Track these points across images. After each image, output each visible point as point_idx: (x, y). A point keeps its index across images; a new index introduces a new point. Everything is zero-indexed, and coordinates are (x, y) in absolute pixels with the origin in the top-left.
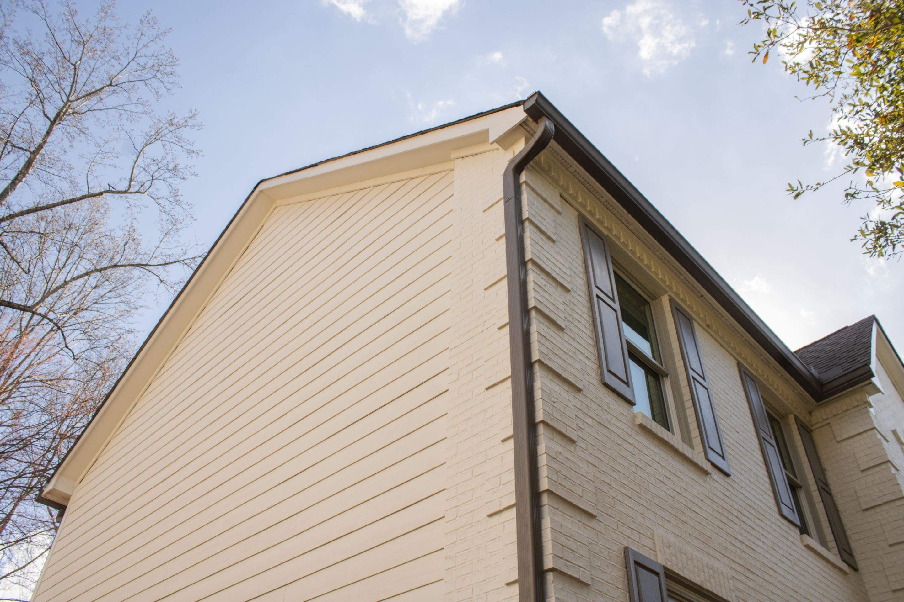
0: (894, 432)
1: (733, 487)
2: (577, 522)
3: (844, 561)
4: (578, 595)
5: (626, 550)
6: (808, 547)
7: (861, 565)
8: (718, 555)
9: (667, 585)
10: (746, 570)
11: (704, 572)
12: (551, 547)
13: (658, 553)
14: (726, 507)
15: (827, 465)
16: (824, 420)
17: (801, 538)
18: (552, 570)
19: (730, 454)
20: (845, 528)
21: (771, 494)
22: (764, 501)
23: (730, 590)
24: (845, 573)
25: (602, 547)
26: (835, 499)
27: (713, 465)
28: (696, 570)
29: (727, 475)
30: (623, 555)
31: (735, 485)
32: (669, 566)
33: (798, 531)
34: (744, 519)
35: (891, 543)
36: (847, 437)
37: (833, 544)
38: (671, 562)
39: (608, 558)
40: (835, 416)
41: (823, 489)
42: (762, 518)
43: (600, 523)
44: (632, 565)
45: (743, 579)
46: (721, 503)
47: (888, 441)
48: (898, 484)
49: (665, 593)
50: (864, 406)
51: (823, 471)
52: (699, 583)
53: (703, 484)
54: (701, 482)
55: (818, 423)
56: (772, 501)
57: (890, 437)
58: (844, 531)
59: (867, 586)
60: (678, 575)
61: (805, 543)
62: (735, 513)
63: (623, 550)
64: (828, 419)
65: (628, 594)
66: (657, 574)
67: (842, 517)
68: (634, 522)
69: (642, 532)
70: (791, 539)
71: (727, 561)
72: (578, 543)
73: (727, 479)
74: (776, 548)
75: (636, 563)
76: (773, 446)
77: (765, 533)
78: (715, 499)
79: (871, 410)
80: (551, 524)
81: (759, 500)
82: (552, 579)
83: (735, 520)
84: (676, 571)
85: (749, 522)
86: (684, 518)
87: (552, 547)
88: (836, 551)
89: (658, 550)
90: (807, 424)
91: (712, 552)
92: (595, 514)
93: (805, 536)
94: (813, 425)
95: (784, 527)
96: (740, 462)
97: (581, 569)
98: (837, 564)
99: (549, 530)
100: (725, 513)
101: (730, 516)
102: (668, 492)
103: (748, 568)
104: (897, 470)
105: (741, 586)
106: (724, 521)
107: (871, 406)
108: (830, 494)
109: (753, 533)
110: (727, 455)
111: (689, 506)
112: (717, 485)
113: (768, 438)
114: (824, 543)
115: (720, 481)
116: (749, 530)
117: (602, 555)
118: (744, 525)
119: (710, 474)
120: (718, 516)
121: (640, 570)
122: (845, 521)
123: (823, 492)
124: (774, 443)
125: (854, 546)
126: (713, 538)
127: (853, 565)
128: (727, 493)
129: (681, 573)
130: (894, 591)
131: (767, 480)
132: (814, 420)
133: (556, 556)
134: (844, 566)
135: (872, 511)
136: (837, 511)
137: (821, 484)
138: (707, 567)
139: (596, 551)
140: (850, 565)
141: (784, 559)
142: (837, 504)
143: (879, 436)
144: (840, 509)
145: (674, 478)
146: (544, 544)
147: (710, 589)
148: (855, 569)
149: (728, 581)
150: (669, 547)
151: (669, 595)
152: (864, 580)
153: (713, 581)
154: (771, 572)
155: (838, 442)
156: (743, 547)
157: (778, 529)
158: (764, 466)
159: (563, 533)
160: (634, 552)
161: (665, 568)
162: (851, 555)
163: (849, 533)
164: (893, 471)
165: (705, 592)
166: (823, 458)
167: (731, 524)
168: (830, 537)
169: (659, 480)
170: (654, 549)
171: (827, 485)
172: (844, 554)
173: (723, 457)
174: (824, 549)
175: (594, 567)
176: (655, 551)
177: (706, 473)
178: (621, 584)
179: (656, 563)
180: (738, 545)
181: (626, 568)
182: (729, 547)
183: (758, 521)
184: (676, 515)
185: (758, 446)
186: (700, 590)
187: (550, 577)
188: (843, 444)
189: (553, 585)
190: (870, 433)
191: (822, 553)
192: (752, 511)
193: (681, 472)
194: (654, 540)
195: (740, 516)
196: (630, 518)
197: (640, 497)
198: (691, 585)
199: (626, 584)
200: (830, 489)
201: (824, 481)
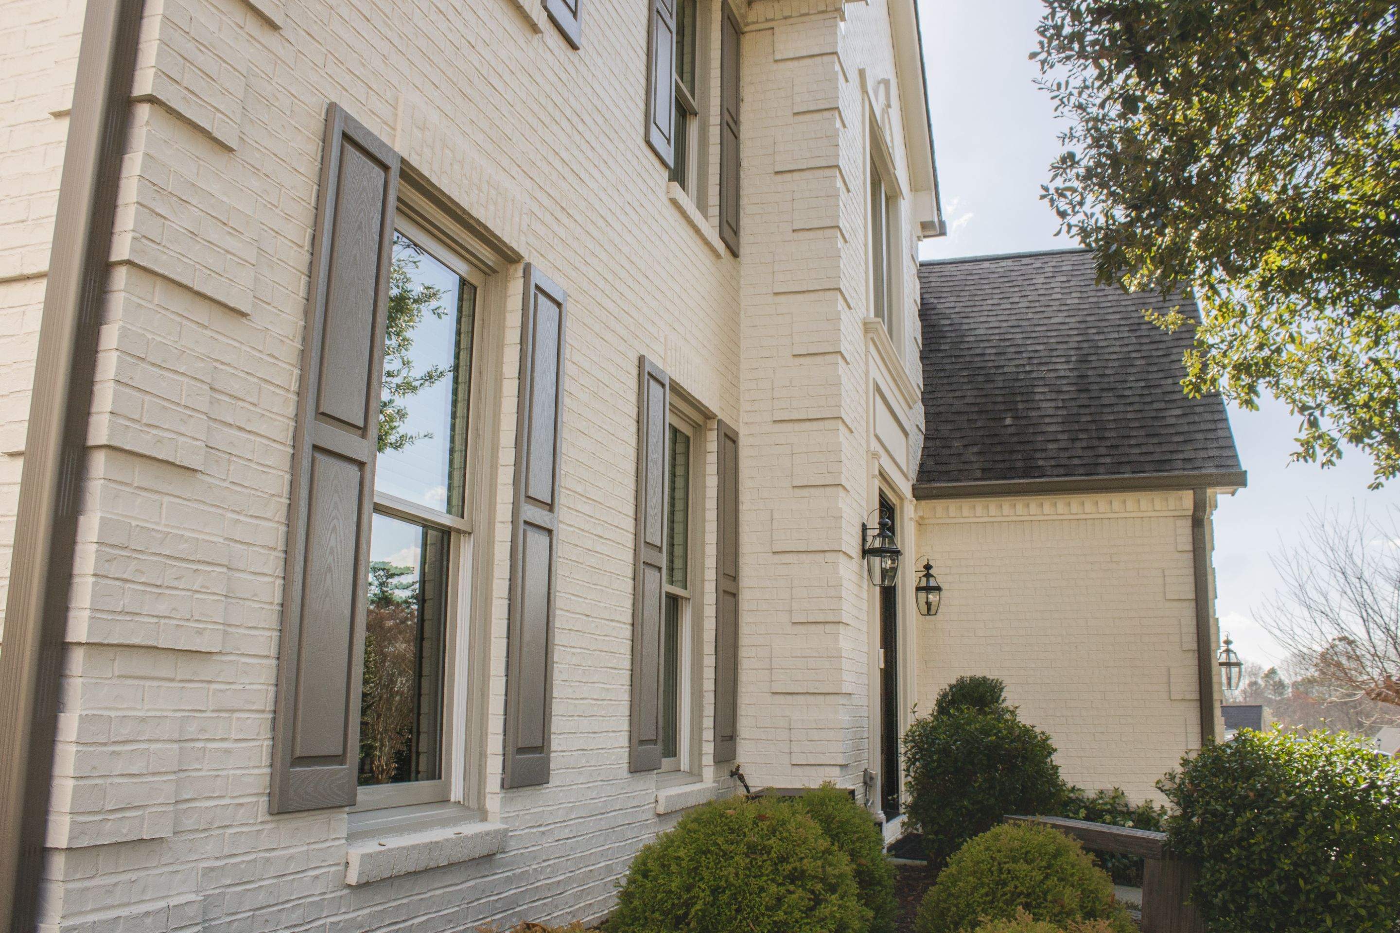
0: (862, 73)
1: (577, 70)
2: (233, 25)
3: (722, 238)
4: (201, 163)
5: (332, 109)
6: (674, 202)
7: (745, 250)
8: (514, 171)
9: (400, 190)
10: (559, 208)
11: (480, 190)
12: (155, 53)
13: (399, 132)
14: (553, 96)
15: (747, 92)
16: (767, 20)
17: (668, 187)
18: (151, 99)
19: (589, 14)
20: (742, 193)
21: (642, 106)
22: (626, 111)
23: (520, 230)
24: (718, 256)
25: (281, 89)
26: (742, 147)
27: (551, 18)
28: (465, 182)
29: (574, 47)
30: (323, 116)
31: (582, 68)
32: (414, 161)
33: (666, 174)
34: (581, 127)
35: (795, 228)
36: (791, 56)
37: (714, 211)
38: (420, 155)
39: (288, 113)
40: (785, 18)
41: (728, 124)
42: (612, 135)
43: (287, 44)
44: (336, 140)
45: (548, 218)
46: (548, 88)
47: (847, 81)
48: (837, 145)
49: (392, 203)
50: (833, 15)
51: (738, 100)
52: (466, 206)
53: (524, 45)
54: (522, 42)
55: (754, 23)
56: (641, 117)
57: (853, 76)
58: (738, 197)
59: (742, 282)
60: (428, 181)
61: (672, 196)
62: (568, 112)
63: (325, 107)
64: (773, 20)
65: (316, 187)
66: (386, 168)
67: (742, 175)
68: (364, 65)
69: (374, 87)
70: (652, 184)
71: (528, 183)
72: (224, 65)
73: (570, 52)
74: (622, 190)
75: (346, 136)
76: (671, 31)
77: (610, 162)
78: (539, 79)
79: (842, 25)
80: (164, 10)
81: (617, 106)
82: (146, 118)
83: (564, 123)
84: (426, 174)
85: (588, 135)
86: (468, 91)
87: (158, 55)
88: (716, 221)
89: (399, 128)
90: (740, 20)
91: (505, 162)
92: (278, 21)
93: (676, 185)
94: (747, 24)
95: (644, 161)
96: (604, 35)
97: (219, 115)
98: (709, 239)
99: (159, 19)
100: (550, 107)
101: (557, 115)
102: (450, 36)
103: (564, 205)
104: (844, 126)
105: (541, 230)
106: (544, 119)
107: (843, 19)
108: (736, 137)
109: (589, 153)
110: (582, 13)
111: (484, 72)
112: (548, 56)
113: (666, 16)
114: (702, 206)
115: (556, 51)
116: (585, 147)
117: (277, 104)
118: (577, 137)
119: (541, 32)
120: (535, 107)
121: (349, 148)
122: (744, 182)
123: (726, 129)
124: (673, 25)
125: (745, 222)
126: (514, 140)
127: (735, 249)
128: (564, 76)
129: (434, 180)
130: (776, 294)
131: (643, 81)
132: (751, 17)
133: (162, 74)
134: (720, 247)
135: (788, 176)
136: (738, 165)
137: (727, 117)
138: (488, 183)
139: (264, 94)
140: (728, 246)
141: (628, 209)
142: (741, 156)
143: (837, 67)
144: (745, 164)
145: (469, 15)
146: (143, 46)
147: (483, 220)
148: (735, 255)
149: (521, 215)
150: (423, 129)
151: (398, 208)
152: (742, 273)
153: (491, 208)
154: (601, 223)
155: (776, 61)
156: (566, 172)
157: (634, 162)
158: (644, 57)
159: (192, 34)
160: (347, 118)
161: (403, 161)
162: (736, 233)
163: (744, 202)
164: (838, 124)
165: (472, 222)
166: (745, 80)
167: (555, 128)
168: (713, 199)
169: (437, 7)
170: (391, 124)
171: (736, 122)
172: (726, 227)
173: (575, 14)
174: (698, 212)
175: (252, 121)
176: (394, 129)
177: (535, 28)
178: (308, 167)
179: (390, 150)
180: (557, 164)
181: (324, 141)
182: (539, 163)
183: (603, 138)
184: (455, 80)
185: (645, 21)
186: (466, 217)
187: (143, 112)
188: (782, 65)
189: (145, 130)
190: (826, 59)
191: (692, 217)
192: (600, 120)
193: (486, 9)
194: (396, 109)
195: (575, 120)
196: (355, 55)
197: (389, 26)
198: (450, 205)
199: (317, 169)
200: (739, 131)
201: (734, 115)
